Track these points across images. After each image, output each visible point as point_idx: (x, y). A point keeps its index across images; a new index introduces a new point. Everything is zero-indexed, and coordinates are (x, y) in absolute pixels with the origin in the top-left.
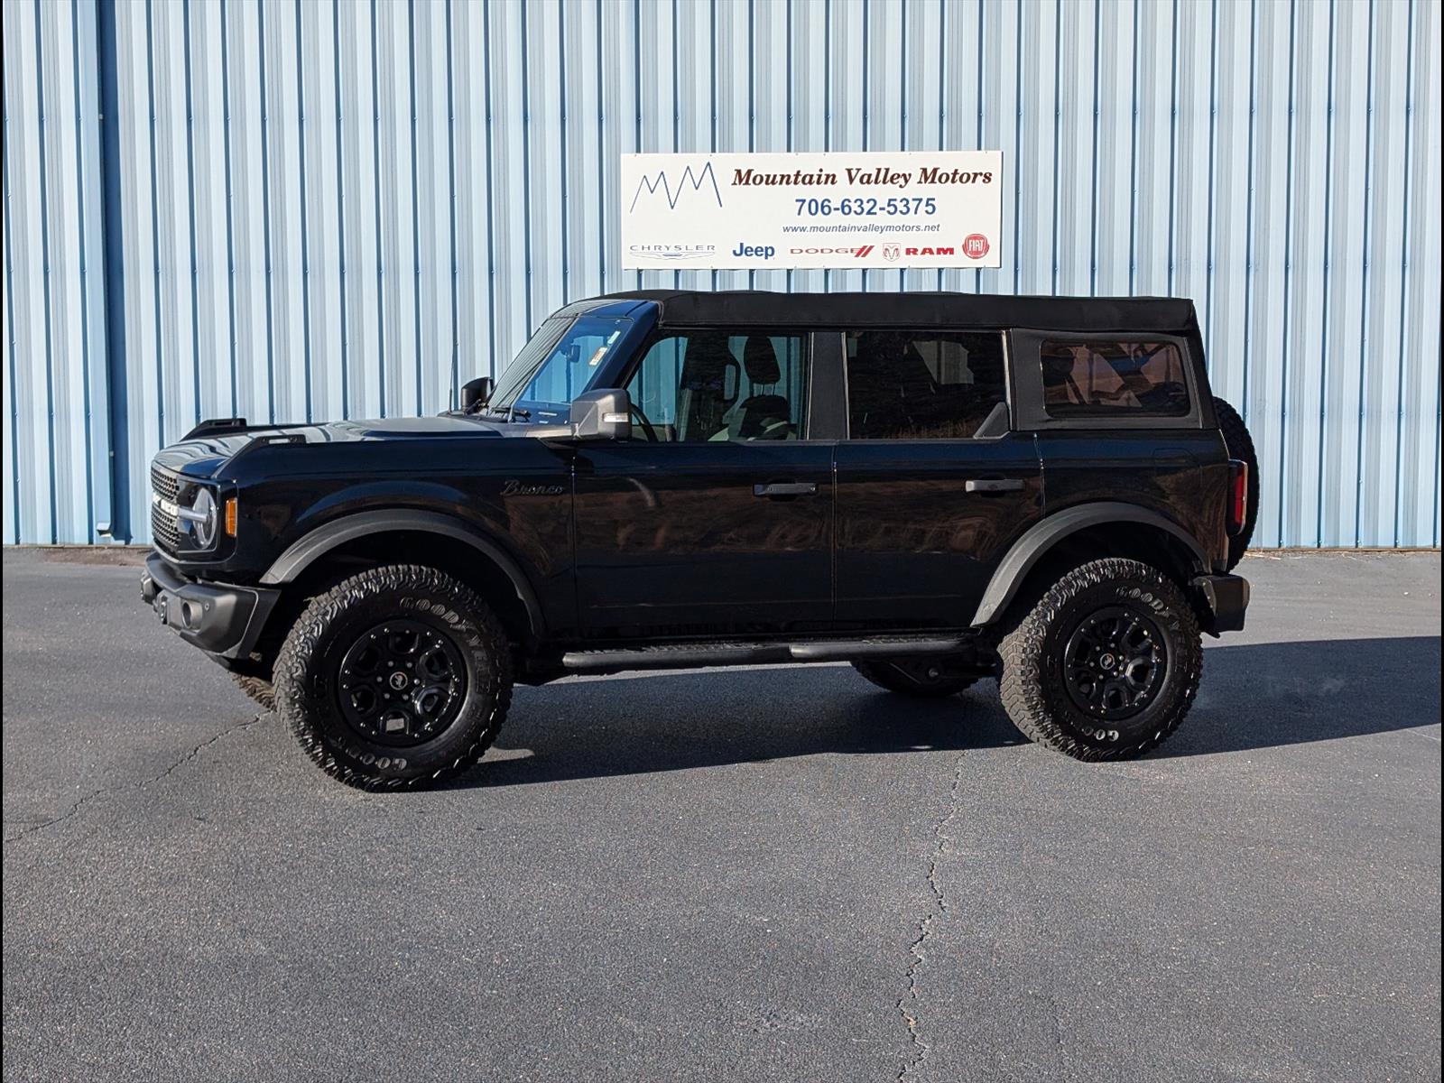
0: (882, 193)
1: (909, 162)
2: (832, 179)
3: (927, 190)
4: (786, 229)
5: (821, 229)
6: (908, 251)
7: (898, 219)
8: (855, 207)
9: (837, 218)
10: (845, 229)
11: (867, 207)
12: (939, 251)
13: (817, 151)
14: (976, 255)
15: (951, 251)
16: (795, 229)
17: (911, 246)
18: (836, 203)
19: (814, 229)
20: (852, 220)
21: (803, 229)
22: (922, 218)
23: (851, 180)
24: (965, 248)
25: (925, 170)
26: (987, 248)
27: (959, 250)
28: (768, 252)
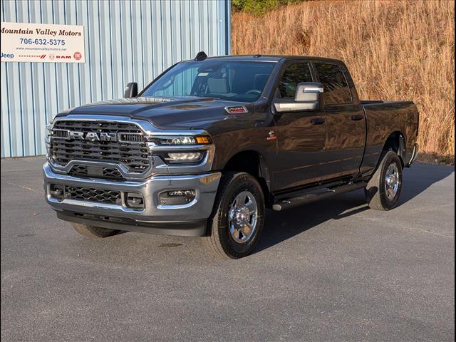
0: (48, 37)
2: (31, 32)
3: (62, 37)
4: (17, 48)
6: (57, 57)
7: (53, 47)
8: (39, 42)
9: (34, 45)
11: (43, 42)
12: (67, 57)
13: (26, 22)
14: (78, 59)
15: (70, 57)
16: (20, 49)
18: (33, 40)
19: (26, 48)
20: (39, 46)
21: (23, 49)
22: (60, 46)
23: (38, 33)
24: (74, 56)
25: (61, 31)
26: (81, 56)
27: (72, 57)
28: (12, 56)
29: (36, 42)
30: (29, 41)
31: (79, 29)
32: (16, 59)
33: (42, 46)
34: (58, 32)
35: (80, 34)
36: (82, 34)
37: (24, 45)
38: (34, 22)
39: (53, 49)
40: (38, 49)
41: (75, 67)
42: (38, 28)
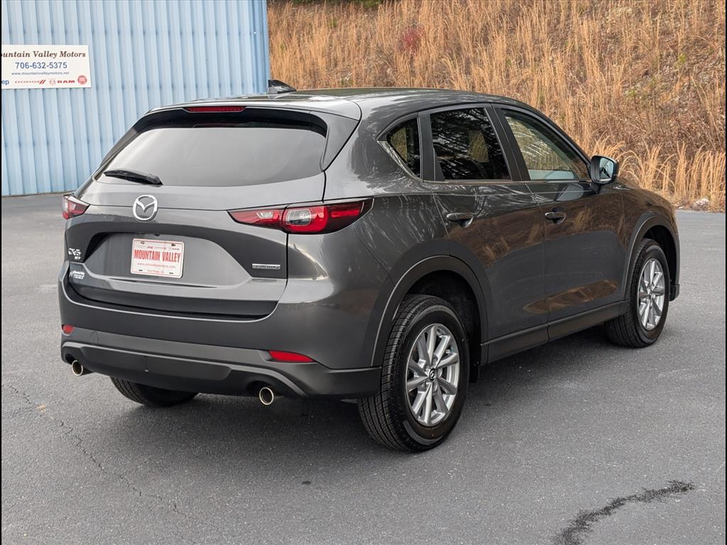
0: (47, 60)
1: (56, 49)
2: (28, 55)
3: (63, 59)
4: (13, 74)
5: (26, 74)
6: (58, 82)
7: (54, 70)
8: (38, 65)
9: (31, 70)
10: (35, 74)
11: (42, 65)
12: (70, 81)
13: (21, 44)
14: (82, 83)
15: (74, 81)
16: (16, 74)
17: (60, 80)
18: (31, 64)
19: (23, 73)
20: (37, 70)
21: (19, 74)
22: (62, 70)
23: (36, 55)
24: (78, 80)
25: (62, 52)
26: (86, 80)
27: (76, 81)
28: (7, 82)
29: (34, 65)
30: (26, 65)
31: (84, 49)
32: (12, 86)
33: (42, 70)
34: (59, 54)
35: (84, 55)
36: (87, 55)
37: (20, 70)
38: (30, 43)
39: (53, 73)
40: (38, 73)
41: (80, 93)
42: (36, 50)
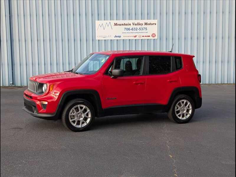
0: (138, 27)
2: (130, 24)
10: (132, 33)
11: (136, 29)
15: (150, 36)
16: (124, 33)
19: (127, 33)
22: (145, 31)
23: (133, 25)
24: (152, 36)
26: (155, 36)
27: (151, 36)
28: (120, 37)
29: (132, 29)
30: (129, 29)
31: (156, 21)
32: (122, 38)
34: (144, 24)
36: (157, 24)
38: (132, 19)
39: (141, 33)
41: (152, 41)
42: (133, 22)
